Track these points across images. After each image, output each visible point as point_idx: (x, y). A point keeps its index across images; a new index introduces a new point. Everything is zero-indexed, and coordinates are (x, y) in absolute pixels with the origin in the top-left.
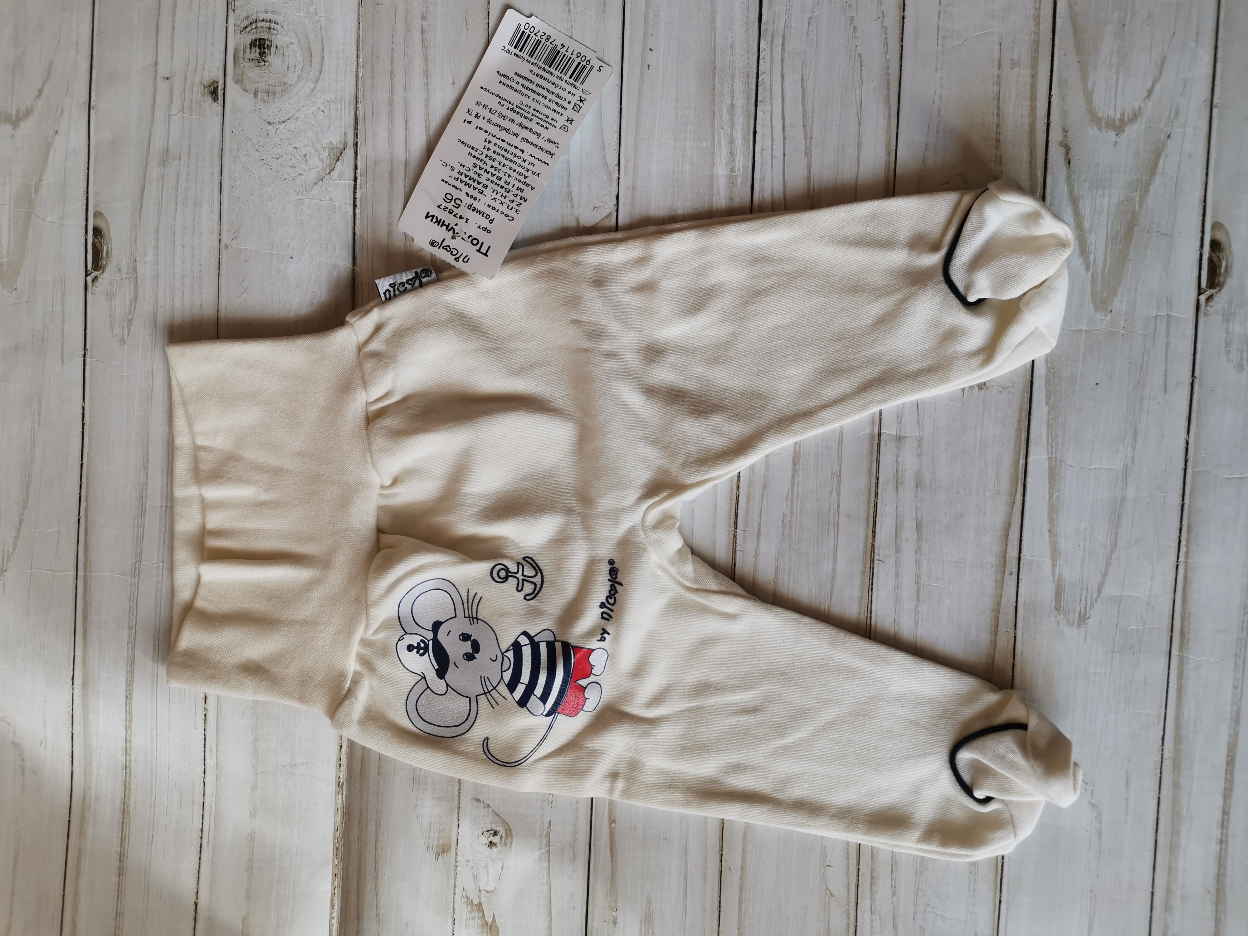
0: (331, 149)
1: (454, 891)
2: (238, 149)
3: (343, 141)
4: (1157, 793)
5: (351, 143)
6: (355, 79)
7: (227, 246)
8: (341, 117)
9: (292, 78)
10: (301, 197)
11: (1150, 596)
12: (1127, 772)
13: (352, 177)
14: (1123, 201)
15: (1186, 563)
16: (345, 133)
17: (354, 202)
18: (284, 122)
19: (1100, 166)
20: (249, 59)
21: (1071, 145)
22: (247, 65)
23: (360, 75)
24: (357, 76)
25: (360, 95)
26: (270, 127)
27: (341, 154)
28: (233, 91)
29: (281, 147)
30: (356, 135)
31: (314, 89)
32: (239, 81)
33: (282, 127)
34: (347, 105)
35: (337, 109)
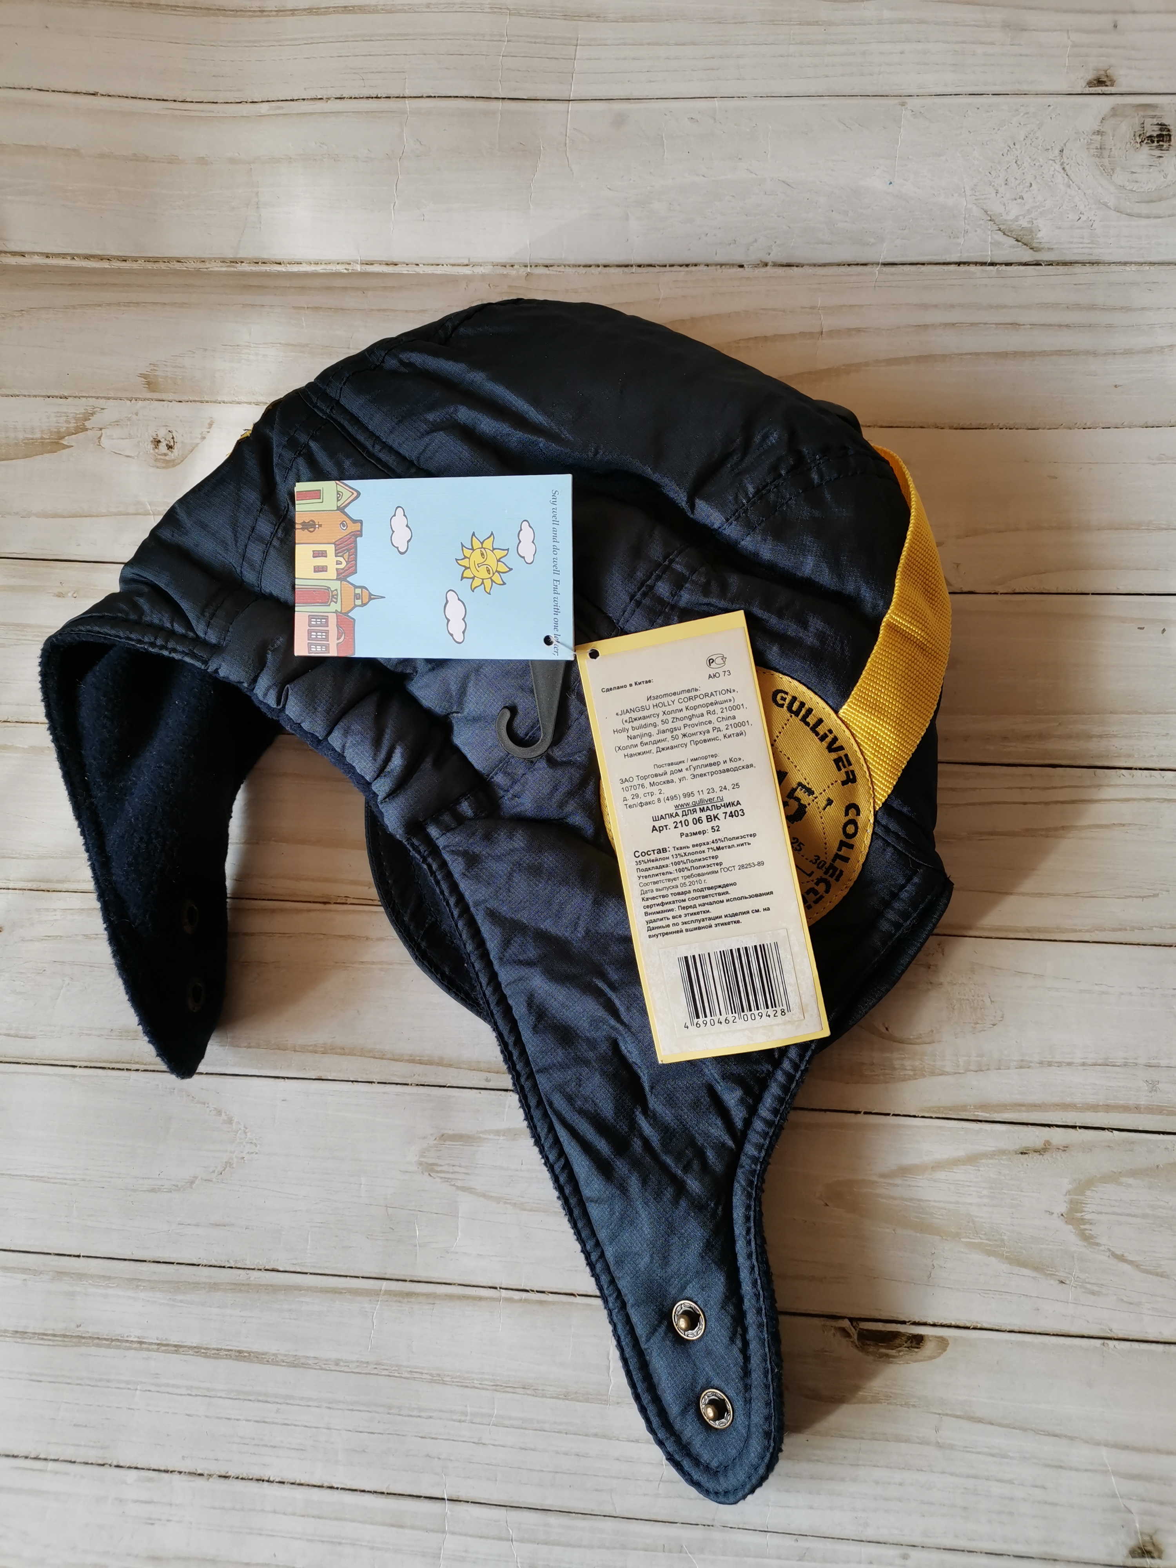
0: (1030, 231)
1: (102, 398)
2: (1027, 113)
3: (1041, 246)
4: (205, 1262)
5: (1039, 257)
6: (1122, 260)
7: (903, 104)
8: (1072, 243)
9: (1120, 177)
10: (968, 193)
11: (457, 1253)
12: (233, 1225)
13: (996, 260)
14: (973, 1222)
15: (498, 1300)
16: (1052, 249)
17: (964, 263)
18: (1063, 169)
19: (1019, 1193)
20: (1143, 123)
21: (1047, 1156)
22: (1137, 121)
23: (1128, 268)
24: (1125, 264)
25: (1102, 268)
26: (1057, 152)
27: (1025, 244)
28: (1103, 104)
29: (1031, 166)
30: (1050, 264)
31: (1107, 206)
32: (1115, 112)
33: (1058, 167)
34: (1086, 251)
35: (1083, 238)
